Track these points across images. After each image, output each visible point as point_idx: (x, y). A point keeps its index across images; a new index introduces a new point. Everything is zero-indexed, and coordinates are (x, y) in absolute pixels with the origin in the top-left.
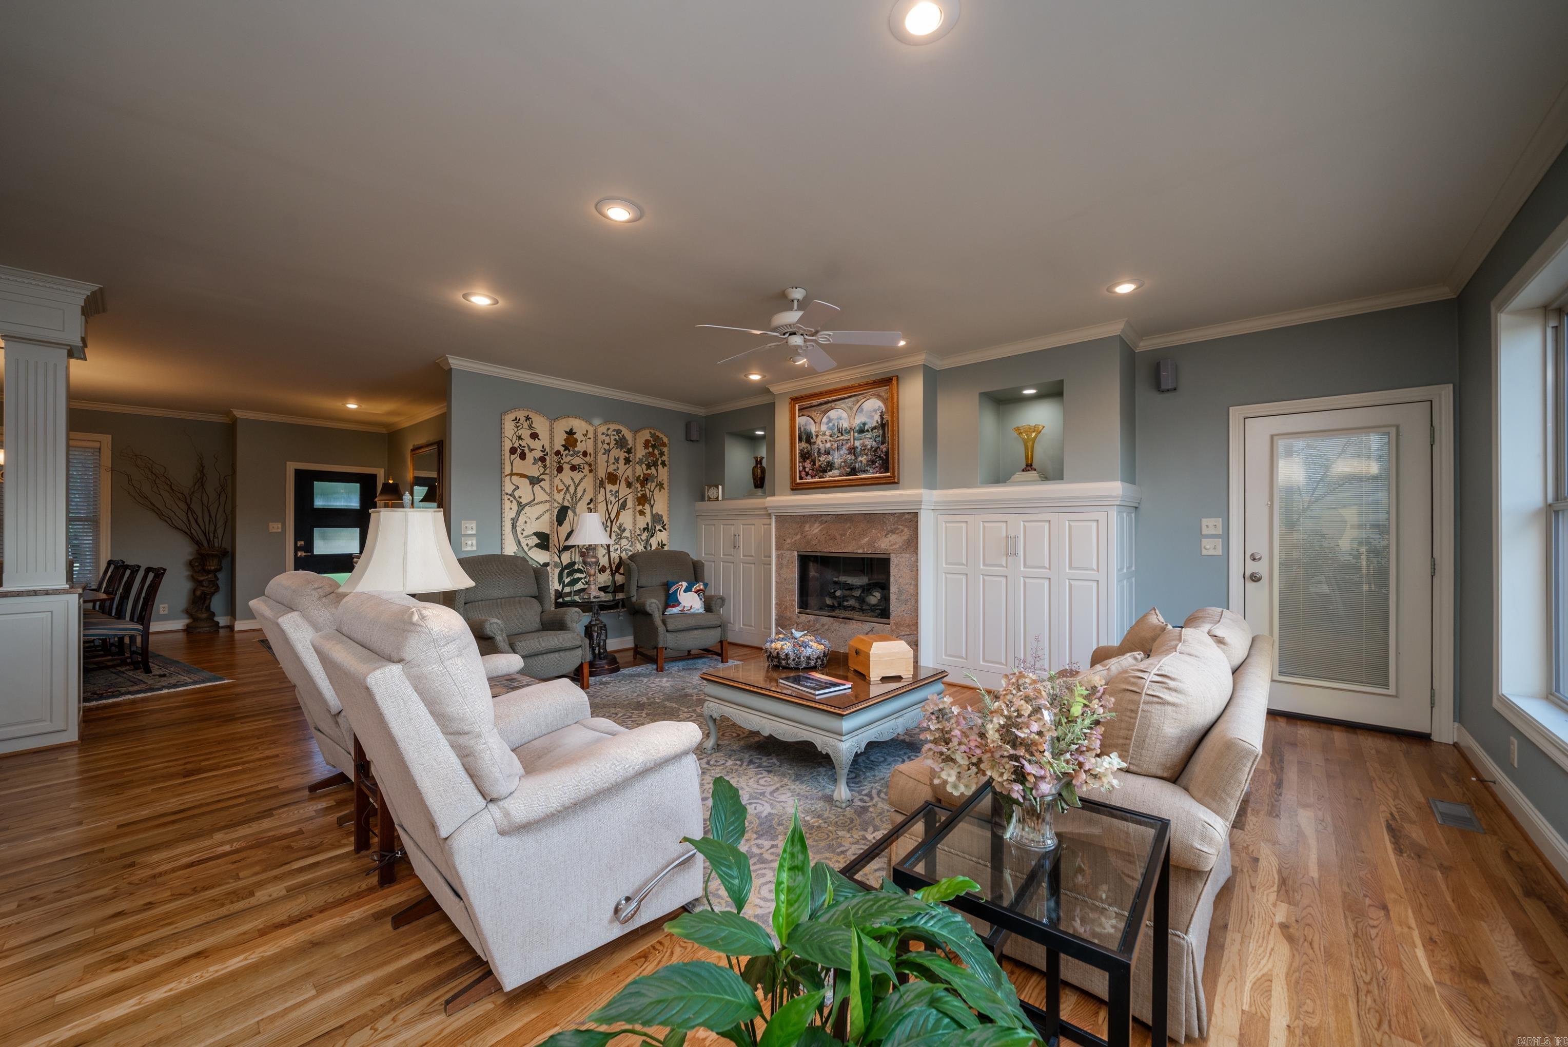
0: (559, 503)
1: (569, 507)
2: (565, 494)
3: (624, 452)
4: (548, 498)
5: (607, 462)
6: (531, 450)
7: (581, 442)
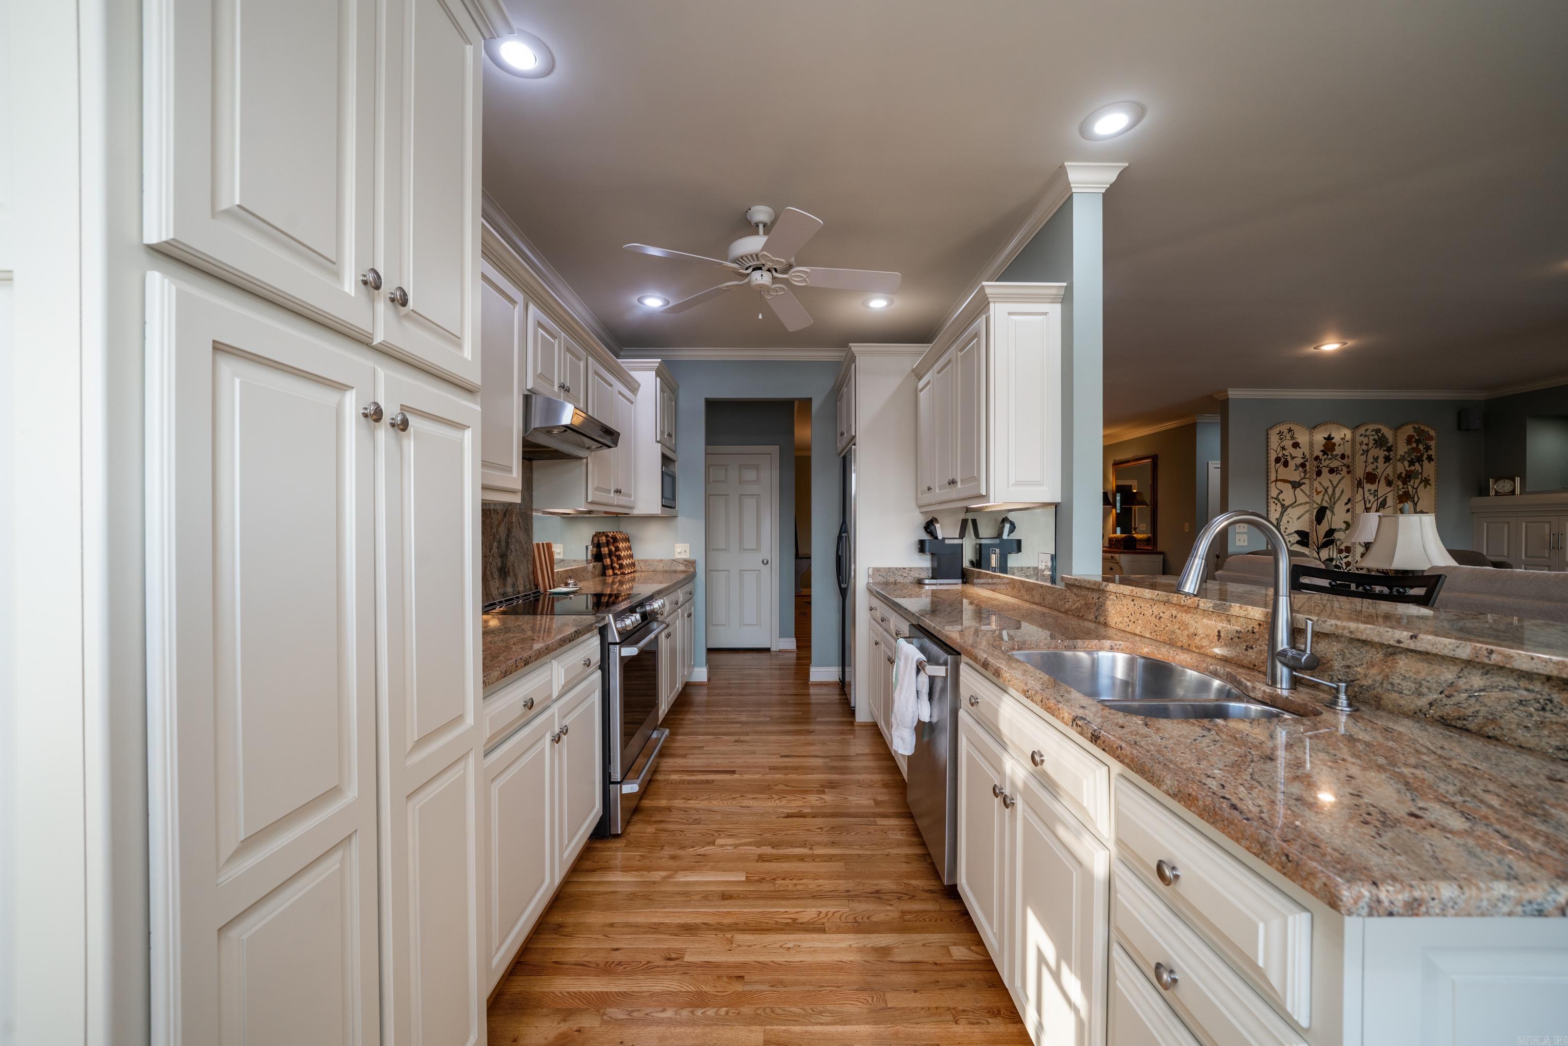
0: (1318, 504)
1: (1327, 508)
2: (1324, 495)
3: (1384, 450)
4: (1308, 500)
5: (1366, 462)
6: (1293, 458)
7: (1339, 445)
